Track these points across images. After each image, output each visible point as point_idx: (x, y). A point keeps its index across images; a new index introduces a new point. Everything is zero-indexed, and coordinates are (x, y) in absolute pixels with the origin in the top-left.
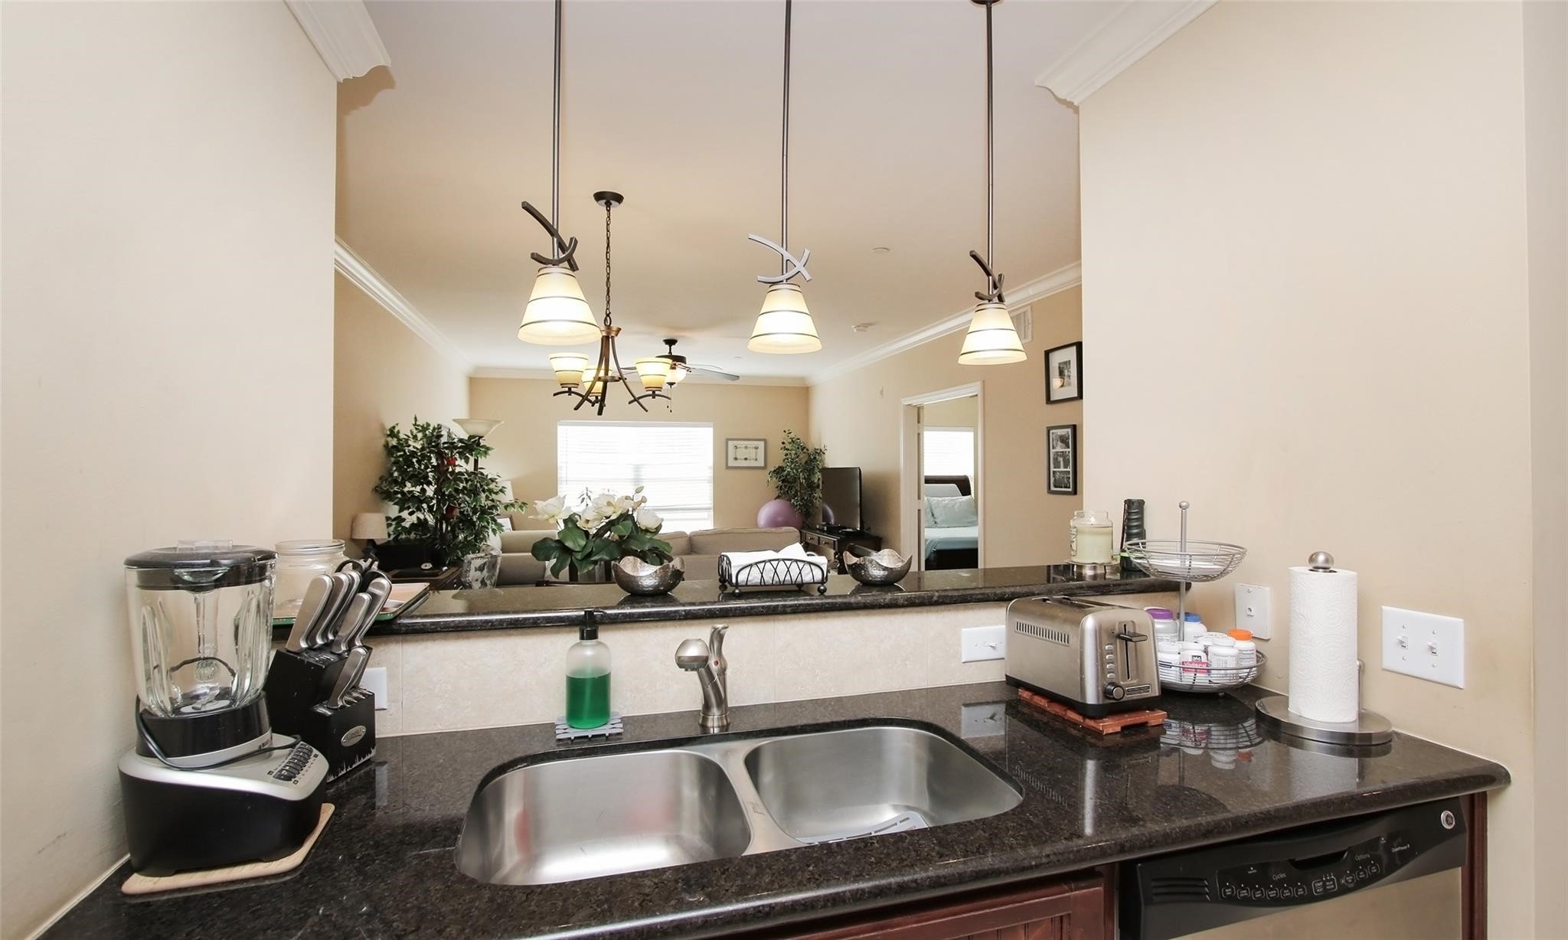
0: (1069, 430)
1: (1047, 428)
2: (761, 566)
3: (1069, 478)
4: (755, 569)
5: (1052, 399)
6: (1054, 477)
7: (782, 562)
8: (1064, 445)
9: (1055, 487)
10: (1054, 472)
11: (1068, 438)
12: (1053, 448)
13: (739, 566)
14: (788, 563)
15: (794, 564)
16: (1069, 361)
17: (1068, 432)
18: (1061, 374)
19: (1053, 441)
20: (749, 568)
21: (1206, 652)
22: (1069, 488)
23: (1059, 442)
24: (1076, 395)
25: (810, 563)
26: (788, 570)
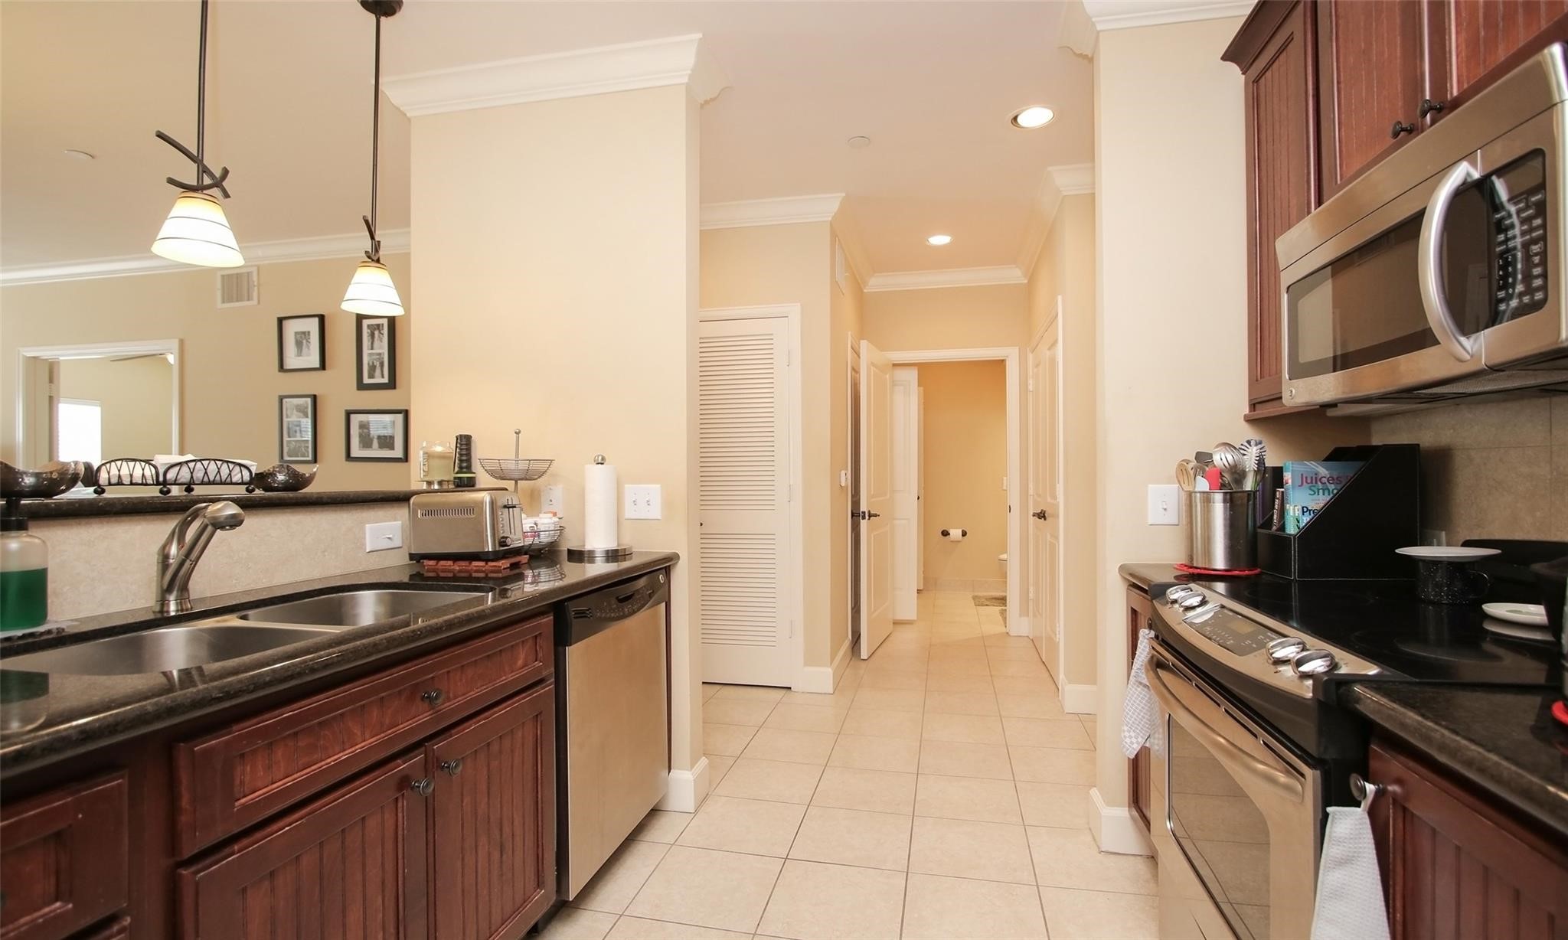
0: (309, 400)
1: (280, 396)
2: (192, 465)
3: (308, 447)
4: (185, 469)
5: (285, 367)
6: (288, 446)
7: (213, 462)
8: (301, 415)
9: (290, 456)
10: (289, 442)
11: (307, 408)
12: (287, 416)
13: (166, 464)
14: (219, 463)
15: (225, 465)
16: (309, 332)
17: (306, 402)
18: (299, 344)
19: (287, 410)
20: (178, 468)
21: (536, 524)
22: (308, 456)
23: (295, 412)
24: (318, 366)
25: (240, 465)
26: (219, 472)
